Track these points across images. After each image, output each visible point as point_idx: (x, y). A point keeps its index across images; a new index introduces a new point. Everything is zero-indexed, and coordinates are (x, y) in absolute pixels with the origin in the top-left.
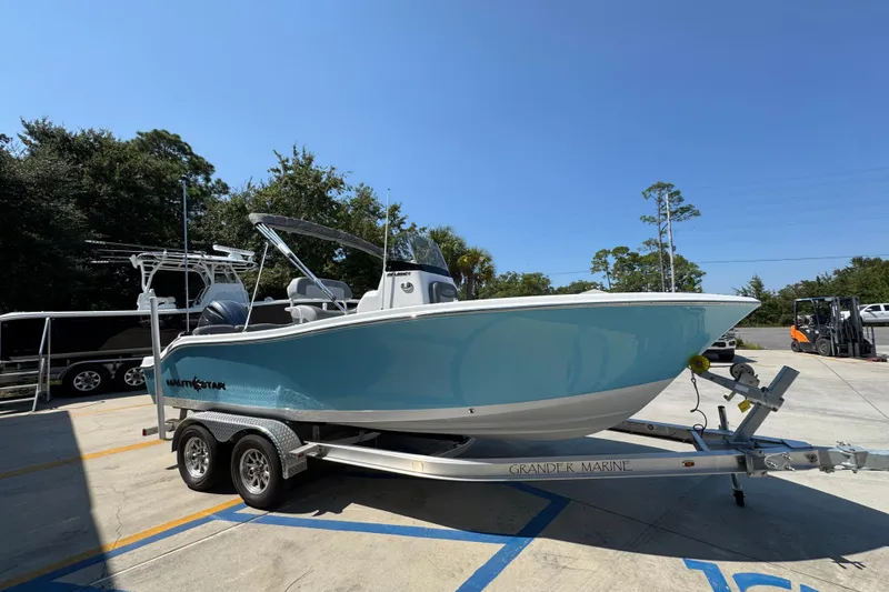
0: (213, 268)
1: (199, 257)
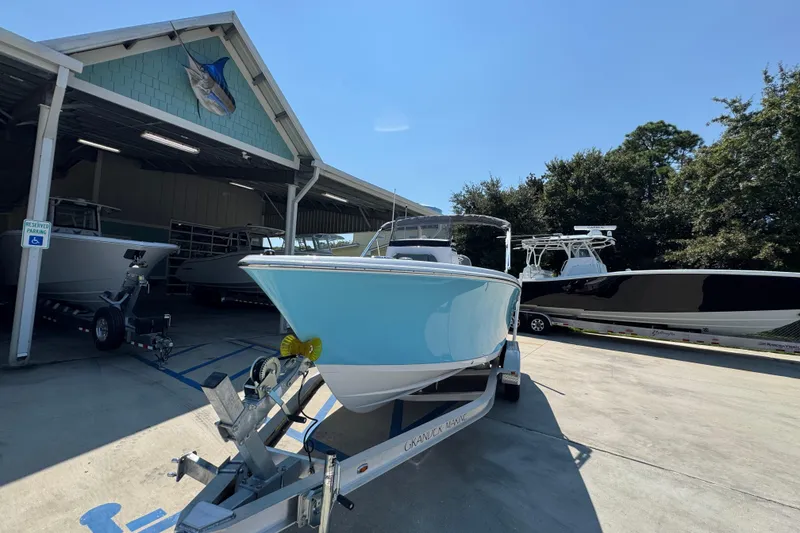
0: (570, 245)
1: (557, 238)
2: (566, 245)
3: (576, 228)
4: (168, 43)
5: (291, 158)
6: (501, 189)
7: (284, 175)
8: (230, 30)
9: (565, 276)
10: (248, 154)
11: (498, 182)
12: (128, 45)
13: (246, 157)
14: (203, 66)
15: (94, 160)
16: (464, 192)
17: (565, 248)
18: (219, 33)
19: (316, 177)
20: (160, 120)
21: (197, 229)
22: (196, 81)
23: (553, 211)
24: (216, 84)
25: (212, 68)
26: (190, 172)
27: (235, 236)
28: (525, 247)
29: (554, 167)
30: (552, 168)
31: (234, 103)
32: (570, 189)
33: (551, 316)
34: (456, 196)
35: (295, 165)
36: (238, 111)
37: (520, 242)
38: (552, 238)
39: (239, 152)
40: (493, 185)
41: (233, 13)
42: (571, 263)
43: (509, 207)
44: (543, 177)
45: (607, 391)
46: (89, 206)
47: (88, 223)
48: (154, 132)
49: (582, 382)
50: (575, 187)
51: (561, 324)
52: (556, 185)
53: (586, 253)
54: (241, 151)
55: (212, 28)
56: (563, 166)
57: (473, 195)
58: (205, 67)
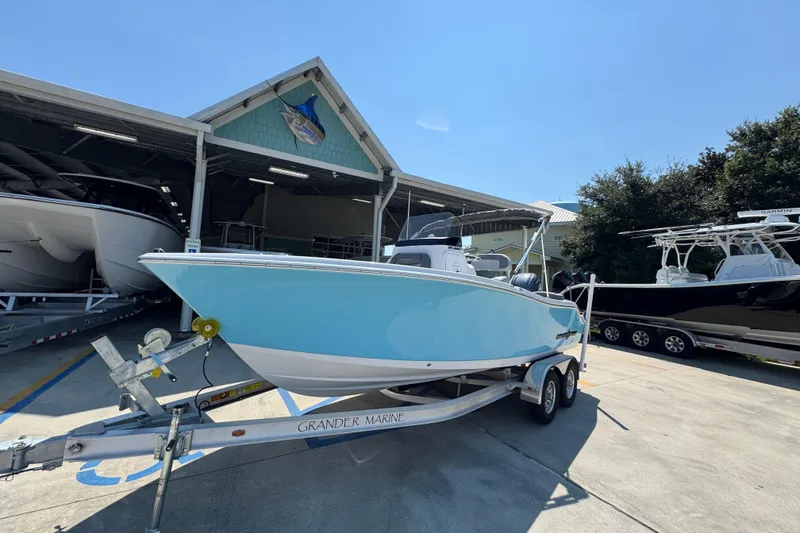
0: (728, 238)
1: (706, 230)
2: (724, 239)
3: (741, 215)
4: (273, 96)
5: (375, 171)
6: (644, 174)
7: (369, 188)
8: (318, 73)
9: (721, 280)
10: (337, 173)
11: (639, 165)
12: (245, 103)
13: (335, 176)
14: (294, 107)
15: (263, 191)
16: (593, 184)
17: (721, 243)
18: (311, 77)
19: (395, 186)
20: (268, 157)
21: (332, 241)
22: (291, 121)
23: (742, 193)
24: (307, 121)
25: (304, 108)
26: (317, 194)
27: (352, 244)
28: (659, 243)
29: (743, 134)
30: (741, 136)
31: (323, 132)
32: (770, 162)
33: (696, 333)
34: (584, 188)
35: (379, 177)
36: (327, 138)
37: (653, 239)
38: (701, 230)
39: (330, 172)
40: (631, 170)
41: (318, 58)
42: (731, 262)
43: (654, 195)
44: (727, 150)
45: (712, 438)
46: (247, 227)
47: (247, 239)
48: (276, 166)
49: (677, 420)
50: (779, 157)
51: (713, 346)
52: (745, 158)
53: (757, 248)
54: (331, 172)
55: (306, 74)
56: (758, 131)
57: (606, 185)
58: (296, 108)
